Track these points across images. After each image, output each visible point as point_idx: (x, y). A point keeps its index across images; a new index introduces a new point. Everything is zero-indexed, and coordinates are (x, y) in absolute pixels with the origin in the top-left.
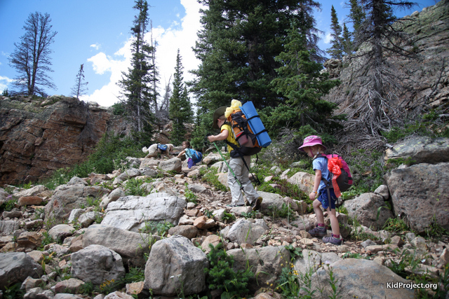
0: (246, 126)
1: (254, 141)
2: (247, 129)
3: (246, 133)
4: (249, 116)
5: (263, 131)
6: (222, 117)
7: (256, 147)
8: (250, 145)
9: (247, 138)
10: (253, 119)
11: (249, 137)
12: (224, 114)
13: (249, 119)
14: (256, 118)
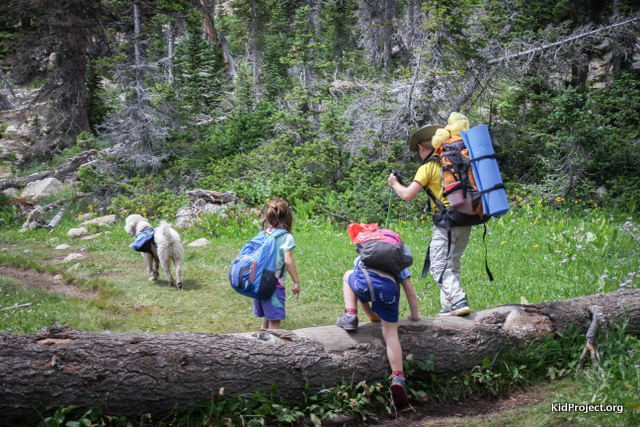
0: (466, 172)
1: (476, 203)
2: (467, 178)
3: (464, 187)
4: (477, 155)
5: (497, 187)
6: (427, 143)
7: (477, 216)
8: (468, 210)
9: (465, 197)
10: (482, 162)
11: (468, 196)
12: (430, 139)
13: (474, 161)
14: (488, 160)
